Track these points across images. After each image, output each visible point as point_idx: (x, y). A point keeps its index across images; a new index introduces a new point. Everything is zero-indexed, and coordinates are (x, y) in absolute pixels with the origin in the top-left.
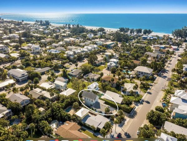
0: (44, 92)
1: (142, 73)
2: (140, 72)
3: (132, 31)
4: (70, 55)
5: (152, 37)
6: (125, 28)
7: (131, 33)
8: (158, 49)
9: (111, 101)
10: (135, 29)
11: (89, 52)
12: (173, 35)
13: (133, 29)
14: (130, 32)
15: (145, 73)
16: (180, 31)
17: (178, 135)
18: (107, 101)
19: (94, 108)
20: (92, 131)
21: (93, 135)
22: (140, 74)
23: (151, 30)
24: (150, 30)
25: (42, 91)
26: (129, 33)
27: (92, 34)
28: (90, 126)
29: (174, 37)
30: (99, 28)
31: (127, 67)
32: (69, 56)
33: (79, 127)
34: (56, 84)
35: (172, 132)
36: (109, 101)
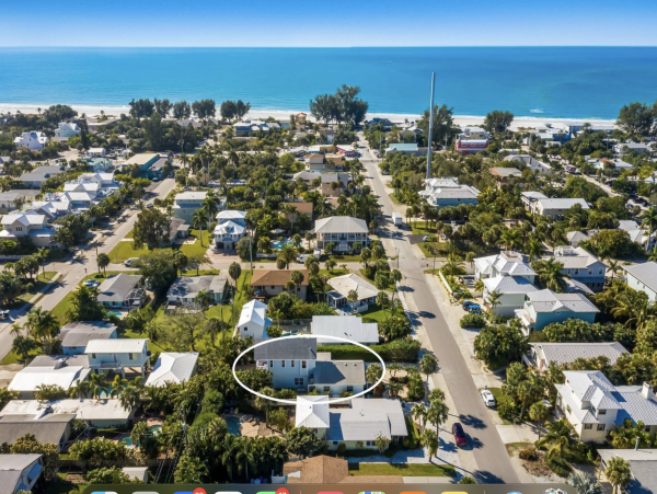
0: (63, 406)
1: (343, 237)
2: (334, 236)
3: (181, 111)
4: (34, 229)
5: (265, 125)
6: (152, 101)
7: (178, 116)
8: (320, 160)
9: (343, 344)
10: (190, 103)
11: (97, 203)
12: (314, 114)
13: (184, 104)
14: (175, 112)
15: (352, 236)
16: (333, 99)
17: (594, 362)
18: (336, 348)
19: (320, 386)
20: (378, 457)
21: (392, 468)
22: (336, 244)
23: (245, 103)
24: (240, 103)
25: (53, 406)
26: (170, 116)
27: (39, 134)
28: (365, 445)
29: (318, 119)
30: (52, 108)
31: (281, 231)
32: (25, 232)
33: (344, 462)
34: (94, 355)
35: (581, 360)
36: (341, 348)
